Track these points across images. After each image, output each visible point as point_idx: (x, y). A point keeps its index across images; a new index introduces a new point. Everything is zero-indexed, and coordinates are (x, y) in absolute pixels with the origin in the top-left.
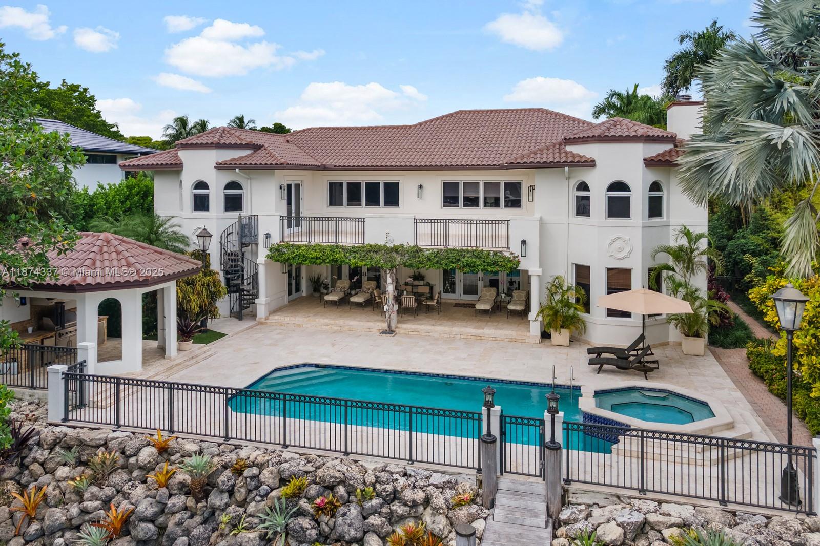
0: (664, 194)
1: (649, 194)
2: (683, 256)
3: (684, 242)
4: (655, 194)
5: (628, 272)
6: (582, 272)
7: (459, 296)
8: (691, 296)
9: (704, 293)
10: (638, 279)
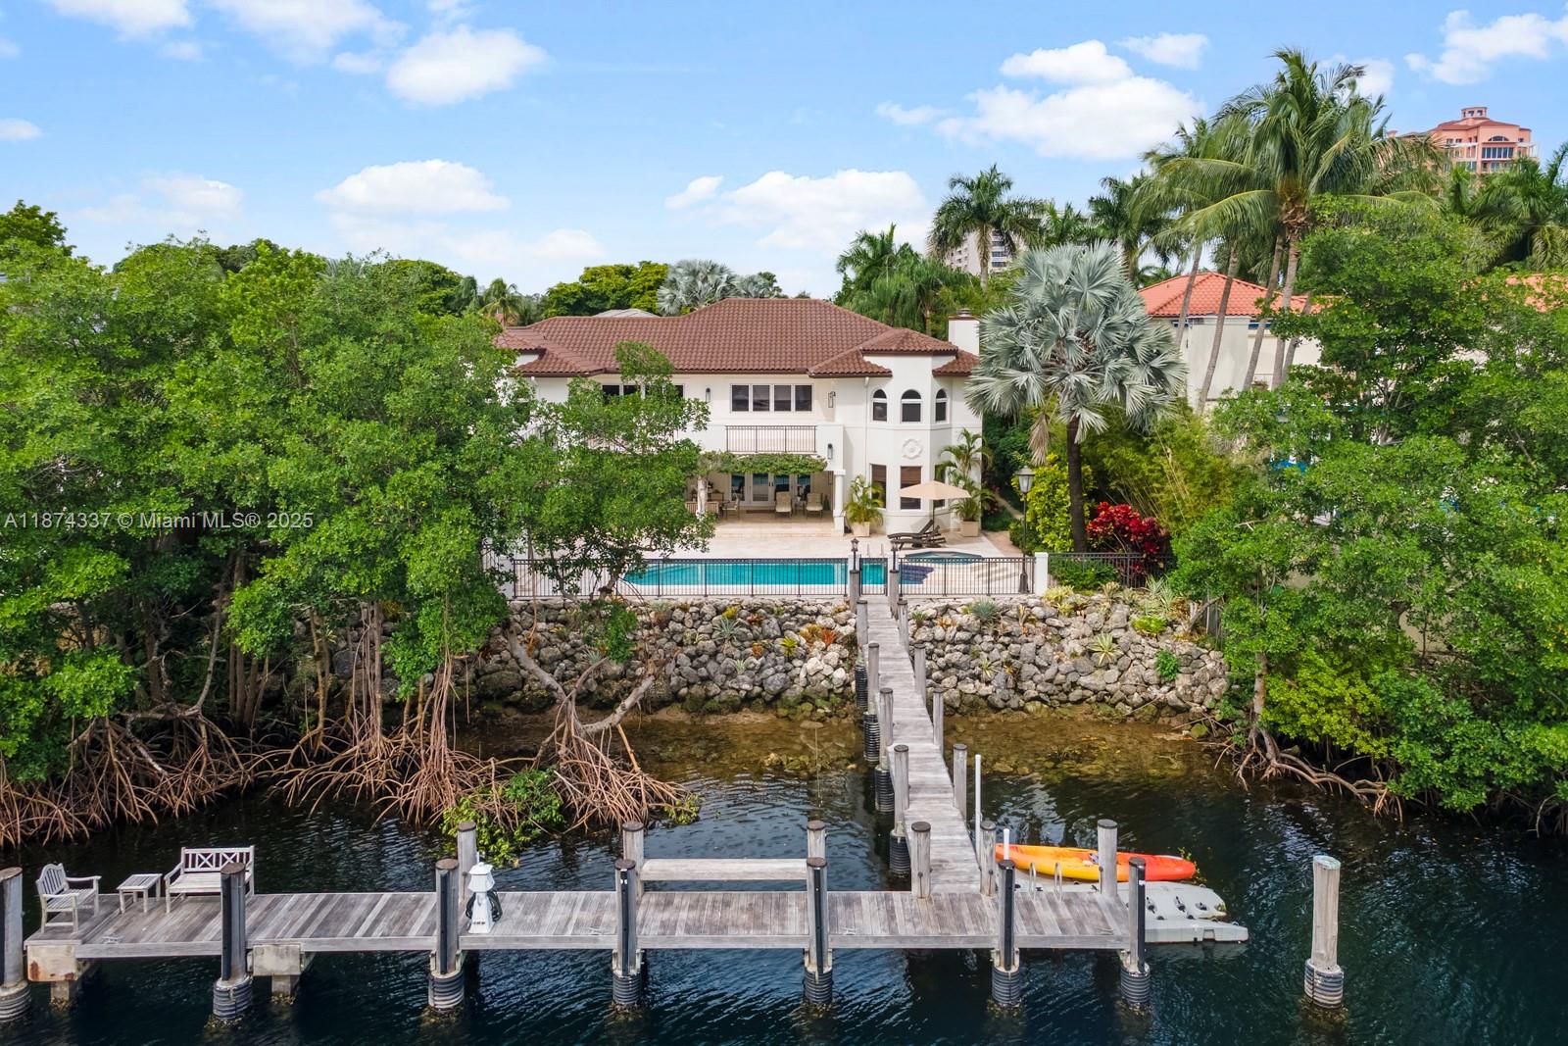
0: (948, 400)
1: (935, 401)
2: (963, 453)
3: (964, 442)
4: (941, 400)
5: (919, 469)
6: (879, 472)
7: (749, 502)
8: (969, 487)
9: (978, 485)
10: (927, 474)
